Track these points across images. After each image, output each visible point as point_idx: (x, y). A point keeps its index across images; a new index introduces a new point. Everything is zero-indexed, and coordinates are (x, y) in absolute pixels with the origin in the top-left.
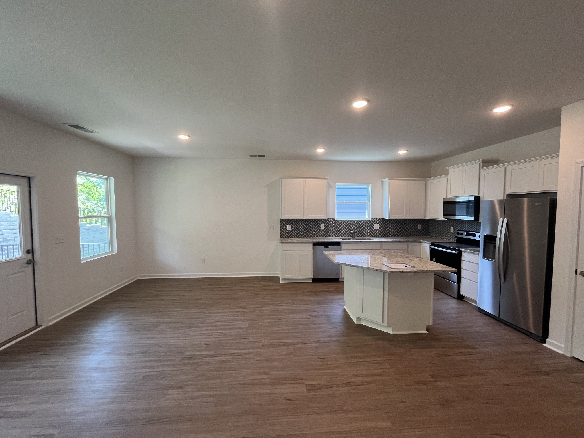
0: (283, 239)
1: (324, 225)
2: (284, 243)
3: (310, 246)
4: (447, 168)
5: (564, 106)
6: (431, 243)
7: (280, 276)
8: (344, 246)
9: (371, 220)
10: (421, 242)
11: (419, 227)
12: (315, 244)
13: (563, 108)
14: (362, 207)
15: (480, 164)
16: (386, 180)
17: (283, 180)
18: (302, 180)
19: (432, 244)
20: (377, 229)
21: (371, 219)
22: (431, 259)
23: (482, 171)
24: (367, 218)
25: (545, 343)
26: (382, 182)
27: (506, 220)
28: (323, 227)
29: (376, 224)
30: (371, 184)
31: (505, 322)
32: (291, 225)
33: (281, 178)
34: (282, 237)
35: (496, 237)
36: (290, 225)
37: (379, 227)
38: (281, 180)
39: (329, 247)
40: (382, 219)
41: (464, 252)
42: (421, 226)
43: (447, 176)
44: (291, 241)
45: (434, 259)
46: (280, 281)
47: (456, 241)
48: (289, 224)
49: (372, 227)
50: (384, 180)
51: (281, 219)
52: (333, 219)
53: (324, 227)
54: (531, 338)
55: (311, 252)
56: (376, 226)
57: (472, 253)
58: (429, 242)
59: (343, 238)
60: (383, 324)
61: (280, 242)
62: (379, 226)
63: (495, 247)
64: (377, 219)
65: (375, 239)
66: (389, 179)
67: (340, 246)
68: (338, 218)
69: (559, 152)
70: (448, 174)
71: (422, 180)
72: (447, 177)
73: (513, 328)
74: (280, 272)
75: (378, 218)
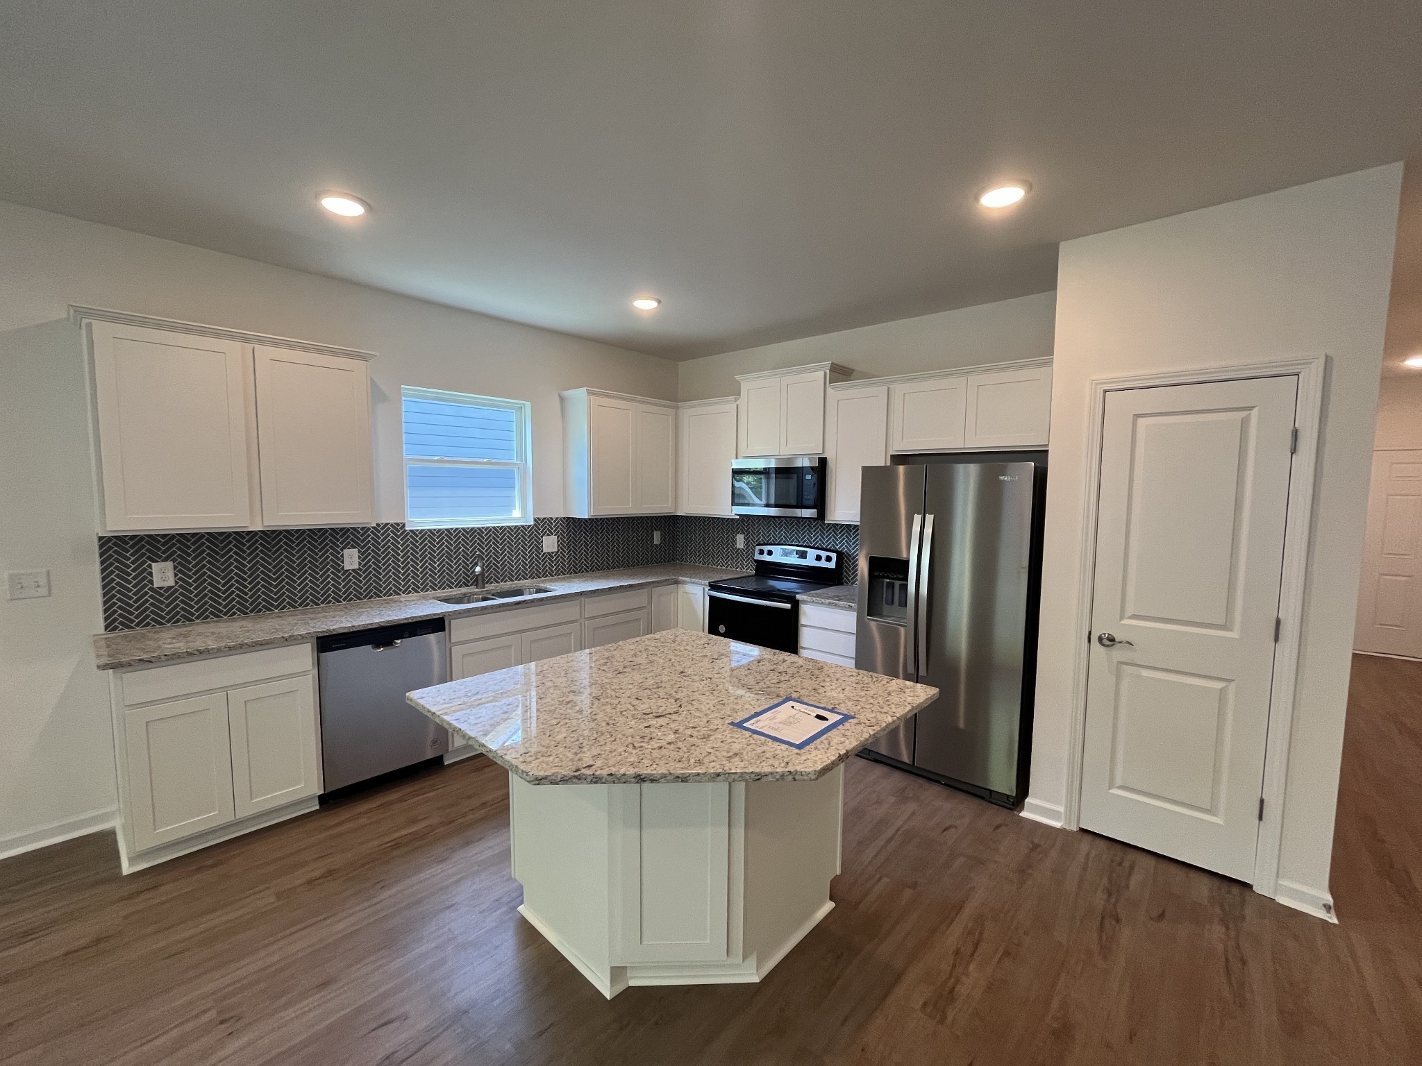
0: (125, 637)
1: (359, 551)
2: (130, 665)
3: (305, 656)
4: (738, 378)
5: (1063, 241)
6: (710, 585)
7: (116, 823)
8: (457, 630)
9: (532, 523)
10: (677, 582)
11: (657, 538)
12: (327, 643)
13: (1062, 243)
14: (501, 480)
15: (825, 373)
16: (579, 395)
17: (101, 329)
18: (232, 347)
19: (713, 587)
20: (553, 553)
21: (535, 520)
22: (713, 630)
23: (830, 391)
24: (518, 515)
25: (1022, 809)
26: (562, 399)
27: (930, 518)
28: (351, 559)
29: (548, 535)
30: (528, 404)
31: (926, 774)
32: (174, 560)
33: (81, 312)
34: (115, 628)
35: (906, 563)
36: (169, 564)
37: (558, 546)
38: (89, 326)
39: (399, 641)
40: (564, 518)
41: (805, 602)
42: (661, 534)
43: (736, 400)
44: (181, 646)
45: (722, 629)
46: (119, 866)
47: (756, 570)
48: (165, 560)
49: (539, 548)
50: (567, 393)
51: (100, 538)
52: (398, 524)
53: (356, 560)
54: (991, 803)
55: (308, 685)
56: (550, 544)
57: (829, 604)
58: (703, 582)
59: (441, 593)
60: (730, 961)
61: (102, 667)
62: (558, 541)
63: (904, 588)
64: (552, 519)
65: (560, 588)
66: (589, 393)
67: (443, 629)
68: (418, 521)
69: (1052, 354)
70: (739, 394)
71: (669, 407)
72: (737, 403)
73: (945, 784)
74: (114, 807)
75: (554, 516)
